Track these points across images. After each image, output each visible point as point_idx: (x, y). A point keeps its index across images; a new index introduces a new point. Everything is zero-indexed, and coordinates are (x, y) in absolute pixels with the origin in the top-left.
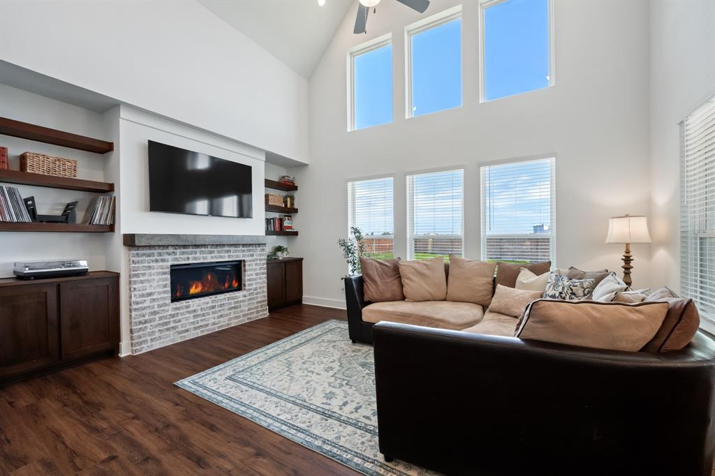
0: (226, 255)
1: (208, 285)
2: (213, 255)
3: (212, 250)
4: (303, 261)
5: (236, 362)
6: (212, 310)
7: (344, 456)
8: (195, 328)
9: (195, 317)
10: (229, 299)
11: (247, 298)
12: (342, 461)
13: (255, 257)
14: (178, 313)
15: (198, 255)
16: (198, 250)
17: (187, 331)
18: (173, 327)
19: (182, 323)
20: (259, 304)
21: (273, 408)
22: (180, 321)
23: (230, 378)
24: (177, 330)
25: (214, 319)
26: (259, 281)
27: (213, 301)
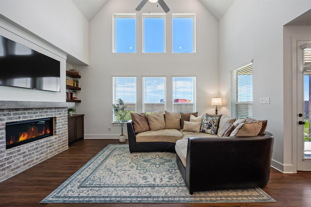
0: (45, 114)
1: (32, 134)
2: (37, 115)
3: (36, 111)
4: (84, 117)
5: (75, 177)
6: (36, 150)
7: (176, 199)
8: (24, 165)
9: (24, 157)
10: (46, 141)
11: (57, 140)
12: (177, 202)
13: (61, 115)
14: (11, 157)
15: (26, 115)
16: (26, 112)
17: (19, 167)
18: (7, 167)
19: (15, 162)
20: (64, 143)
21: (124, 193)
22: (13, 161)
23: (80, 187)
24: (11, 168)
25: (37, 155)
26: (64, 129)
27: (36, 145)
